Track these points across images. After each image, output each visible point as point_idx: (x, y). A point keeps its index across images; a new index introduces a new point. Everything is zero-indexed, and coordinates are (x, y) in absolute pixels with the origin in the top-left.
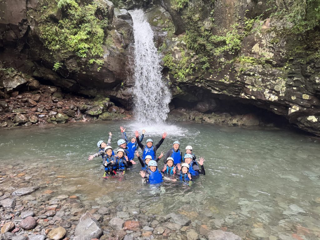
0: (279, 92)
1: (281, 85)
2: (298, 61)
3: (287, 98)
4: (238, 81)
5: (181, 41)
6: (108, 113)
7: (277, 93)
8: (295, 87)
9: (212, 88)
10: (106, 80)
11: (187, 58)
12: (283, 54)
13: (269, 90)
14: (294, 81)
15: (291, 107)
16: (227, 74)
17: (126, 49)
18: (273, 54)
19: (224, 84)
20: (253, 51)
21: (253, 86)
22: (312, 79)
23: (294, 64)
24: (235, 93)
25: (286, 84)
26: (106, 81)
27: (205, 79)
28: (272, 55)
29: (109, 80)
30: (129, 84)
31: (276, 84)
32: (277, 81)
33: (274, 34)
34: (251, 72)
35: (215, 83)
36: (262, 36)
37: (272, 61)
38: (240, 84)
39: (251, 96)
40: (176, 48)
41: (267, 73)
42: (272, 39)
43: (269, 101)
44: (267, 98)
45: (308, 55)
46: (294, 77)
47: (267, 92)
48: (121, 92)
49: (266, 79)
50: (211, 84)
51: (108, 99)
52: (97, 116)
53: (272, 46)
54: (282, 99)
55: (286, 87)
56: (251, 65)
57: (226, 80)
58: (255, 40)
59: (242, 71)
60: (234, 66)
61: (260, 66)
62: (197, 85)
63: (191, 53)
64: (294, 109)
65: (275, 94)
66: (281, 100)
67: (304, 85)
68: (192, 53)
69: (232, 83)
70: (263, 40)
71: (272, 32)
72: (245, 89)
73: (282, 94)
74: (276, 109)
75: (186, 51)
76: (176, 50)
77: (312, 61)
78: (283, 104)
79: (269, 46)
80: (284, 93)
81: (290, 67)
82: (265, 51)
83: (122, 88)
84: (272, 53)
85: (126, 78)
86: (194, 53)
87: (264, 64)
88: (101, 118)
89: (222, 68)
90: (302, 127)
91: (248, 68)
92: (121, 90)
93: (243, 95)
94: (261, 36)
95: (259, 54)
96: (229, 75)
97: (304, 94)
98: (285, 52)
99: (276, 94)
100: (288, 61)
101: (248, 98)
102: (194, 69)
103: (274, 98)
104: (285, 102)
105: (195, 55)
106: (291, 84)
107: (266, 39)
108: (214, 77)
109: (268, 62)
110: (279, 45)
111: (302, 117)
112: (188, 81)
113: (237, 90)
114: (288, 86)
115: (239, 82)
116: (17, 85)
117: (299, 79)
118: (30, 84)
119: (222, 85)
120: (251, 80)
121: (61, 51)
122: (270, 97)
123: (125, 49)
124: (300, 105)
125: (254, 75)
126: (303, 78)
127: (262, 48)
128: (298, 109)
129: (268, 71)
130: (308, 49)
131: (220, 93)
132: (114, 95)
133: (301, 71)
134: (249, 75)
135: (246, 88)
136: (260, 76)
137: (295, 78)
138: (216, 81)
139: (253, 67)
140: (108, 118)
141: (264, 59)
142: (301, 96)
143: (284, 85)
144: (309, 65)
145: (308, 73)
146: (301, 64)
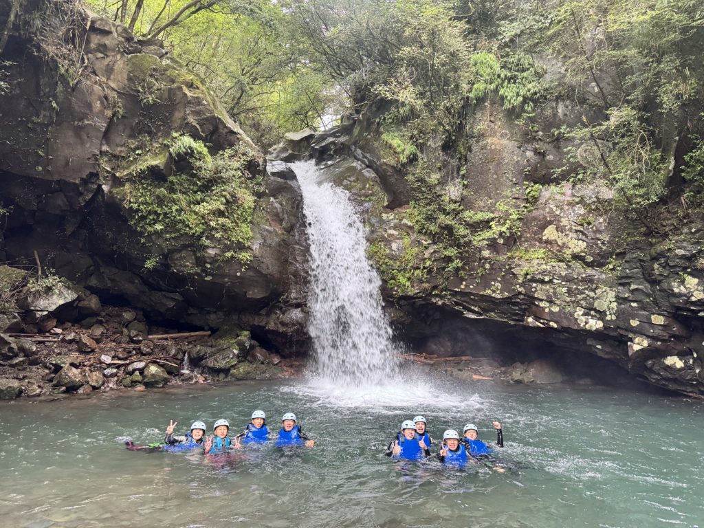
0: (604, 312)
1: (607, 299)
2: (634, 256)
3: (621, 324)
4: (520, 293)
5: (401, 220)
6: (246, 363)
7: (601, 315)
8: (635, 301)
9: (465, 308)
10: (251, 293)
11: (415, 250)
12: (603, 243)
13: (583, 309)
14: (633, 291)
15: (631, 340)
16: (495, 280)
17: (291, 233)
18: (585, 243)
19: (493, 299)
20: (544, 238)
21: (551, 302)
22: (665, 286)
23: (628, 260)
24: (514, 318)
25: (616, 297)
26: (249, 294)
27: (450, 290)
28: (583, 245)
29: (255, 293)
30: (294, 301)
31: (597, 298)
32: (598, 291)
33: (583, 210)
34: (546, 275)
35: (472, 297)
36: (560, 213)
37: (585, 256)
38: (523, 299)
39: (550, 321)
40: (392, 232)
41: (577, 278)
42: (580, 218)
43: (585, 331)
44: (582, 326)
45: (651, 245)
46: (629, 284)
47: (581, 313)
48: (278, 318)
49: (576, 289)
50: (462, 299)
51: (246, 333)
52: (226, 371)
53: (582, 229)
54: (612, 327)
55: (617, 302)
56: (544, 262)
57: (494, 292)
58: (548, 219)
59: (527, 274)
60: (509, 265)
61: (563, 265)
62: (434, 301)
63: (423, 241)
64: (638, 344)
65: (595, 316)
66: (610, 327)
67: (651, 299)
68: (426, 240)
69: (508, 298)
70: (562, 219)
71: (577, 206)
72: (534, 308)
73: (610, 316)
74: (599, 347)
75: (414, 237)
76: (391, 235)
77: (661, 255)
78: (616, 337)
79: (575, 230)
80: (614, 314)
81: (619, 266)
82: (569, 238)
83: (281, 309)
84: (584, 241)
85: (289, 288)
86: (430, 242)
87: (569, 262)
88: (233, 375)
89: (486, 269)
90: (657, 380)
91: (539, 268)
92: (276, 313)
93: (530, 320)
94: (558, 213)
95: (557, 243)
96: (499, 282)
97: (653, 314)
98: (607, 239)
99: (598, 316)
100: (614, 257)
101: (542, 326)
102: (430, 271)
103: (595, 324)
104: (619, 330)
105: (432, 246)
106: (626, 296)
107: (568, 217)
108: (469, 286)
109: (576, 257)
110: (595, 228)
111: (654, 360)
112: (418, 293)
113: (517, 310)
114: (620, 300)
115: (522, 294)
116: (58, 305)
117: (640, 287)
118: (82, 302)
119: (487, 301)
120: (547, 291)
121: (164, 236)
122: (586, 323)
123: (289, 233)
124: (648, 337)
125: (551, 281)
126: (647, 285)
127: (562, 232)
128: (646, 343)
129: (579, 274)
130: (649, 234)
131: (481, 317)
132: (261, 324)
133: (643, 274)
134: (542, 282)
135: (538, 306)
136: (564, 283)
137: (632, 286)
138: (473, 294)
139: (548, 267)
140: (248, 375)
141: (569, 253)
142: (649, 318)
143: (614, 300)
144: (657, 261)
145: (657, 276)
146: (640, 261)
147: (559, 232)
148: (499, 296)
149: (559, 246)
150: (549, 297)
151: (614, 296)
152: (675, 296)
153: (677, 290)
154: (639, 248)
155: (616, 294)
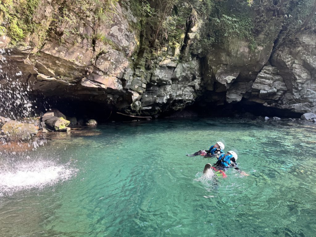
4: (92, 64)
8: (139, 77)
9: (39, 70)
15: (133, 95)
39: (101, 84)
43: (117, 90)
44: (116, 87)
70: (122, 25)
79: (126, 33)
82: (123, 37)
84: (128, 41)
91: (109, 50)
93: (88, 82)
94: (120, 19)
95: (117, 38)
101: (96, 87)
103: (120, 87)
106: (138, 74)
109: (124, 49)
120: (106, 66)
126: (145, 70)
128: (137, 96)
135: (97, 74)
136: (114, 63)
138: (60, 60)
141: (122, 46)
142: (142, 85)
143: (132, 75)
144: (153, 60)
145: (152, 67)
146: (146, 58)
147: (120, 32)
148: (80, 65)
149: (118, 40)
150: (106, 69)
151: (132, 73)
152: (155, 76)
153: (156, 74)
154: (147, 53)
155: (134, 73)
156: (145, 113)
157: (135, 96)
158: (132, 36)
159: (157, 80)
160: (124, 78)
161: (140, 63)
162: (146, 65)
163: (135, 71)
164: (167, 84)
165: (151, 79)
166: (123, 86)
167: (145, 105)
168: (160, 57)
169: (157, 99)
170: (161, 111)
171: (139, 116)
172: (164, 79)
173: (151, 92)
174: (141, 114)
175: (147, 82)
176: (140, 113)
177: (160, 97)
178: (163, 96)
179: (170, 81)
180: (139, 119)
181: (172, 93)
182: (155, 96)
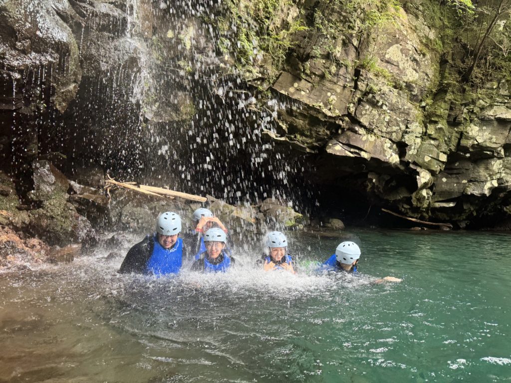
1: (415, 135)
4: (349, 114)
13: (390, 142)
14: (437, 130)
15: (418, 174)
16: (333, 92)
20: (387, 56)
21: (370, 129)
25: (423, 133)
32: (413, 125)
34: (382, 98)
39: (361, 150)
43: (388, 163)
44: (387, 158)
47: (389, 145)
49: (395, 119)
54: (411, 161)
55: (422, 139)
56: (387, 83)
57: (325, 106)
58: (397, 36)
65: (395, 150)
66: (408, 161)
70: (409, 42)
71: (415, 34)
73: (413, 151)
79: (414, 58)
80: (417, 149)
82: (408, 64)
87: (400, 90)
93: (338, 147)
94: (405, 33)
95: (398, 66)
96: (336, 94)
97: (441, 152)
101: (352, 155)
103: (395, 158)
104: (411, 165)
106: (432, 133)
107: (412, 41)
109: (408, 86)
117: (443, 127)
122: (391, 156)
124: (430, 172)
125: (380, 107)
127: (406, 56)
128: (428, 177)
131: (281, 139)
134: (375, 105)
135: (356, 133)
137: (440, 125)
141: (406, 80)
142: (438, 156)
143: (419, 135)
144: (465, 106)
145: (462, 119)
146: (452, 103)
147: (404, 55)
148: (329, 114)
149: (399, 69)
150: (372, 124)
151: (421, 132)
152: (468, 138)
153: (470, 134)
154: (453, 92)
155: (424, 130)
156: (441, 215)
157: (424, 177)
158: (426, 62)
159: (473, 146)
160: (403, 140)
161: (438, 113)
162: (449, 115)
163: (426, 127)
164: (492, 157)
165: (459, 143)
166: (400, 157)
167: (440, 199)
168: (481, 101)
169: (468, 187)
170: (475, 214)
171: (426, 221)
172: (488, 144)
173: (455, 171)
174: (430, 217)
175: (450, 150)
176: (428, 213)
177: (476, 183)
178: (483, 182)
179: (500, 151)
180: (426, 226)
181: (503, 175)
182: (465, 181)
